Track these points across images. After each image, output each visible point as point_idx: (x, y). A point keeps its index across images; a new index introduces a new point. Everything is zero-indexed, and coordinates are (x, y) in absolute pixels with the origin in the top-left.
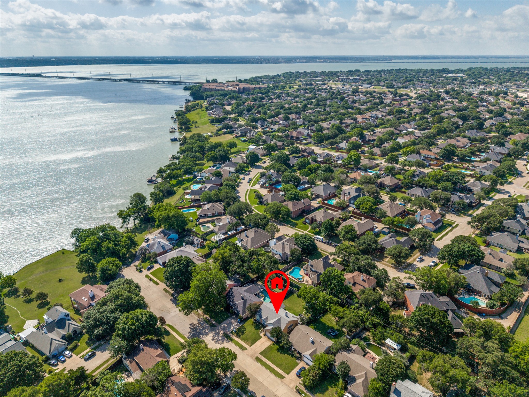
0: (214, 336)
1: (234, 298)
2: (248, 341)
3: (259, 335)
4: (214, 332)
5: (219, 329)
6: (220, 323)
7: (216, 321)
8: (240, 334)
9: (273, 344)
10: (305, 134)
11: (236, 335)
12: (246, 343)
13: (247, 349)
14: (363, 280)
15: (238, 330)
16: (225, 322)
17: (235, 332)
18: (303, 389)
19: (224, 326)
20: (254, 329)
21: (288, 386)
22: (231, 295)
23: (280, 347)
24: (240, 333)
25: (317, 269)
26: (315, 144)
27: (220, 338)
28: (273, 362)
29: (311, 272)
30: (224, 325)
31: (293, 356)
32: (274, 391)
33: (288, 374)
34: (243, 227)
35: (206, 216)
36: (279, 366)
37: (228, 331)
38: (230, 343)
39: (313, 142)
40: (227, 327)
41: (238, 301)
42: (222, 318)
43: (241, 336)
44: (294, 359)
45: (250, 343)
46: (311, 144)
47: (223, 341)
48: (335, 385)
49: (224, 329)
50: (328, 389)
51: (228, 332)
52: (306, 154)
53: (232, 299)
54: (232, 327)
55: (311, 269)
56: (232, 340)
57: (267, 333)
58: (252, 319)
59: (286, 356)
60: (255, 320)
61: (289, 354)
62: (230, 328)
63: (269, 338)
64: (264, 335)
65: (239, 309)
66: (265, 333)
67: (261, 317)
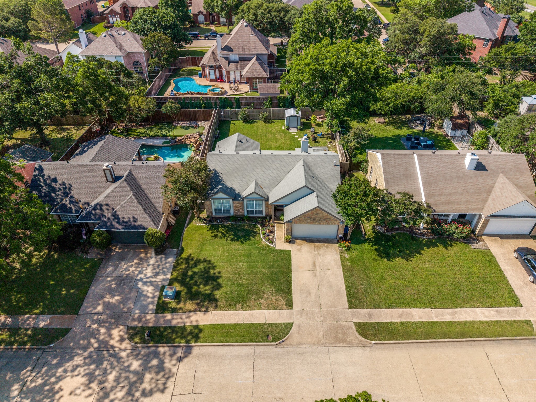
0: (91, 377)
1: (75, 193)
2: (259, 295)
3: (273, 250)
4: (78, 360)
5: (94, 334)
8: (206, 289)
9: (349, 249)
11: (190, 305)
12: (259, 307)
13: (289, 326)
15: (182, 283)
16: (96, 289)
17: (177, 296)
19: (108, 306)
20: (237, 246)
22: (54, 190)
25: (243, 49)
27: (136, 365)
29: (232, 65)
37: (144, 310)
38: (196, 350)
40: (124, 301)
41: (96, 194)
42: (71, 284)
43: (217, 294)
44: (457, 248)
47: (160, 368)
49: (115, 317)
51: (150, 317)
53: (66, 202)
54: (149, 290)
55: (226, 59)
57: (300, 229)
58: (196, 223)
59: (428, 253)
60: (210, 220)
61: (430, 244)
62: (140, 293)
63: (310, 240)
64: (291, 240)
65: (124, 215)
66: (289, 232)
67: (235, 196)
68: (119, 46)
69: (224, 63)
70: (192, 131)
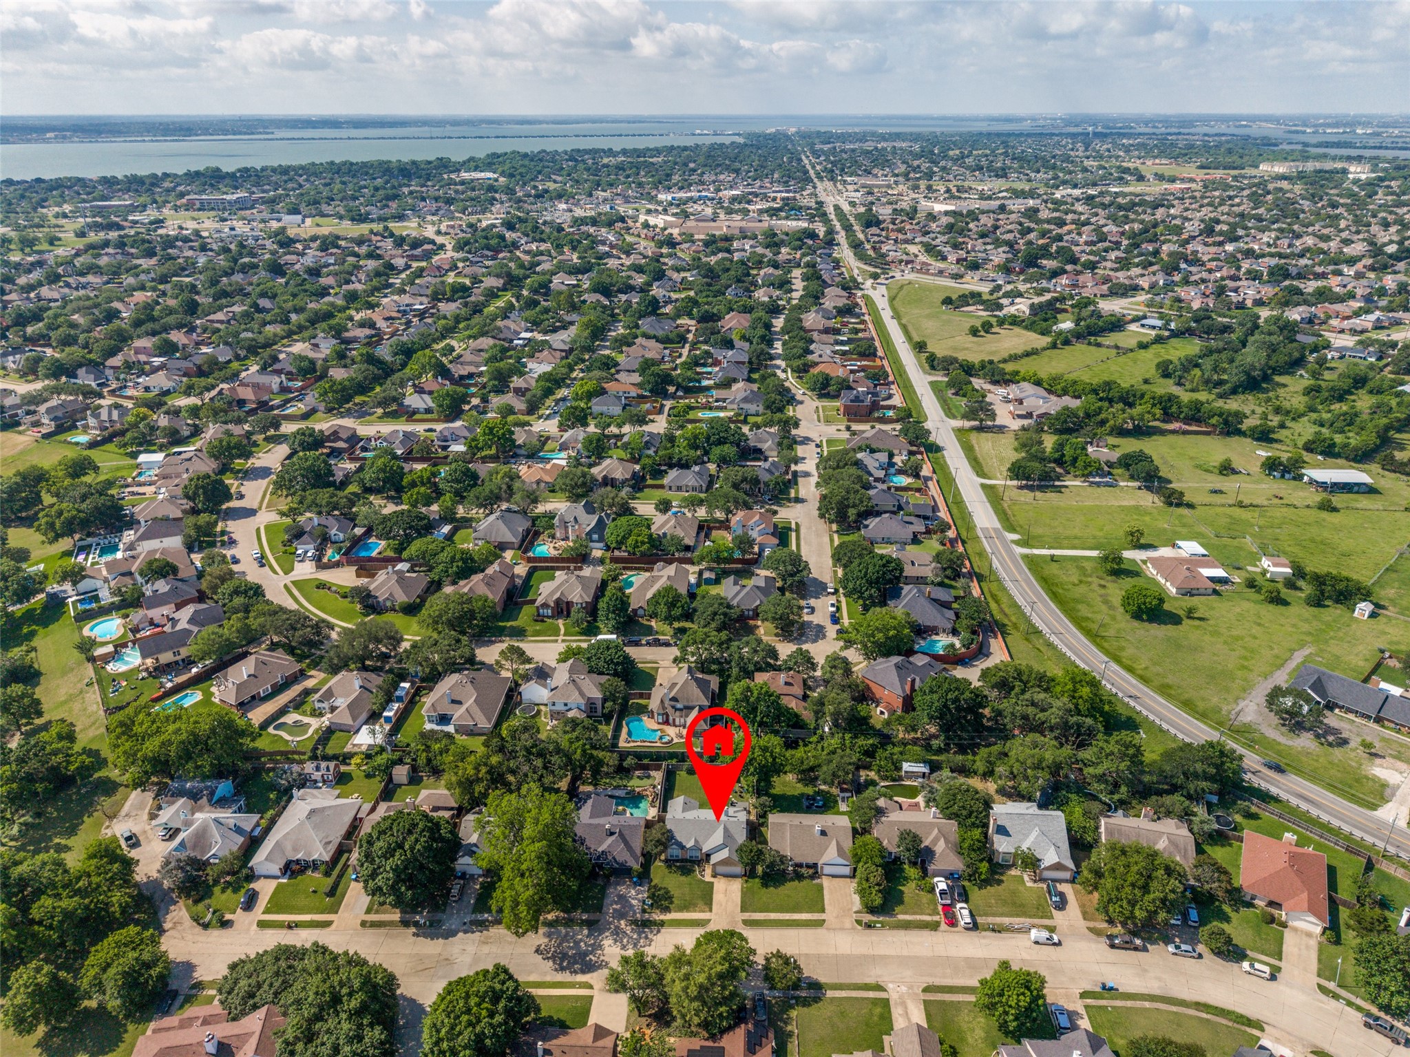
0: (615, 940)
1: (587, 843)
2: (695, 905)
3: (703, 882)
4: (608, 934)
5: (611, 922)
6: (599, 908)
7: (585, 911)
8: (665, 903)
9: (746, 881)
10: (275, 387)
11: (658, 910)
12: (694, 911)
13: (709, 920)
14: (787, 683)
15: (653, 899)
16: (607, 901)
17: (651, 906)
18: (868, 918)
19: (615, 910)
20: (683, 878)
21: (842, 929)
23: (762, 878)
24: (661, 900)
26: (329, 410)
27: (635, 936)
28: (781, 910)
30: (612, 908)
31: (799, 877)
32: (832, 951)
33: (823, 911)
34: (406, 685)
35: (256, 700)
36: (796, 909)
37: (635, 913)
38: (663, 931)
39: (322, 407)
40: (623, 908)
41: (601, 843)
42: (594, 898)
43: (672, 905)
44: (805, 882)
45: (701, 904)
46: (319, 415)
47: (647, 938)
48: (906, 879)
49: (621, 915)
50: (902, 892)
51: (638, 915)
52: (341, 445)
54: (634, 902)
55: (673, 707)
56: (662, 924)
57: (720, 869)
58: (658, 863)
59: (789, 885)
60: (666, 861)
61: (792, 880)
62: (632, 906)
63: (726, 876)
64: (714, 876)
65: (620, 859)
66: (714, 870)
67: (682, 847)
68: (582, 694)
69: (670, 711)
70: (646, 782)
